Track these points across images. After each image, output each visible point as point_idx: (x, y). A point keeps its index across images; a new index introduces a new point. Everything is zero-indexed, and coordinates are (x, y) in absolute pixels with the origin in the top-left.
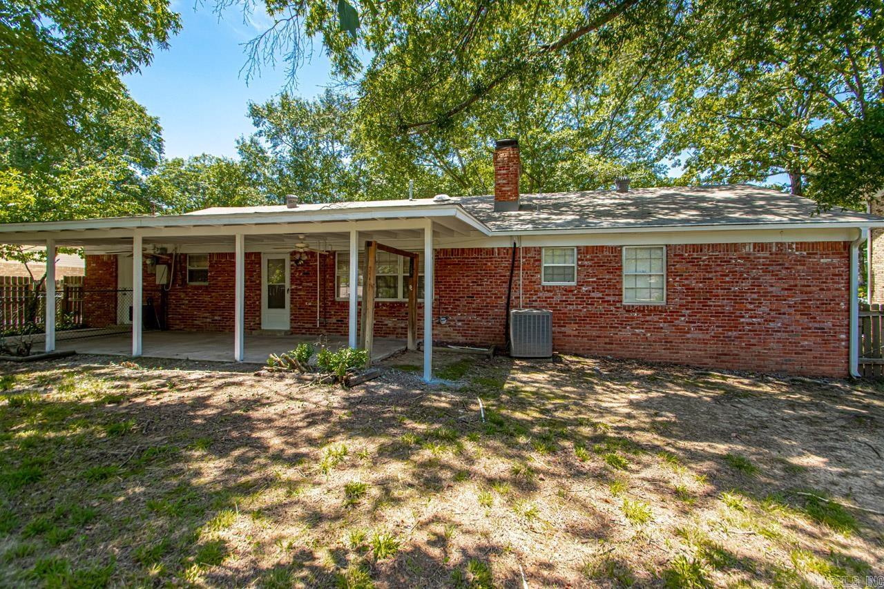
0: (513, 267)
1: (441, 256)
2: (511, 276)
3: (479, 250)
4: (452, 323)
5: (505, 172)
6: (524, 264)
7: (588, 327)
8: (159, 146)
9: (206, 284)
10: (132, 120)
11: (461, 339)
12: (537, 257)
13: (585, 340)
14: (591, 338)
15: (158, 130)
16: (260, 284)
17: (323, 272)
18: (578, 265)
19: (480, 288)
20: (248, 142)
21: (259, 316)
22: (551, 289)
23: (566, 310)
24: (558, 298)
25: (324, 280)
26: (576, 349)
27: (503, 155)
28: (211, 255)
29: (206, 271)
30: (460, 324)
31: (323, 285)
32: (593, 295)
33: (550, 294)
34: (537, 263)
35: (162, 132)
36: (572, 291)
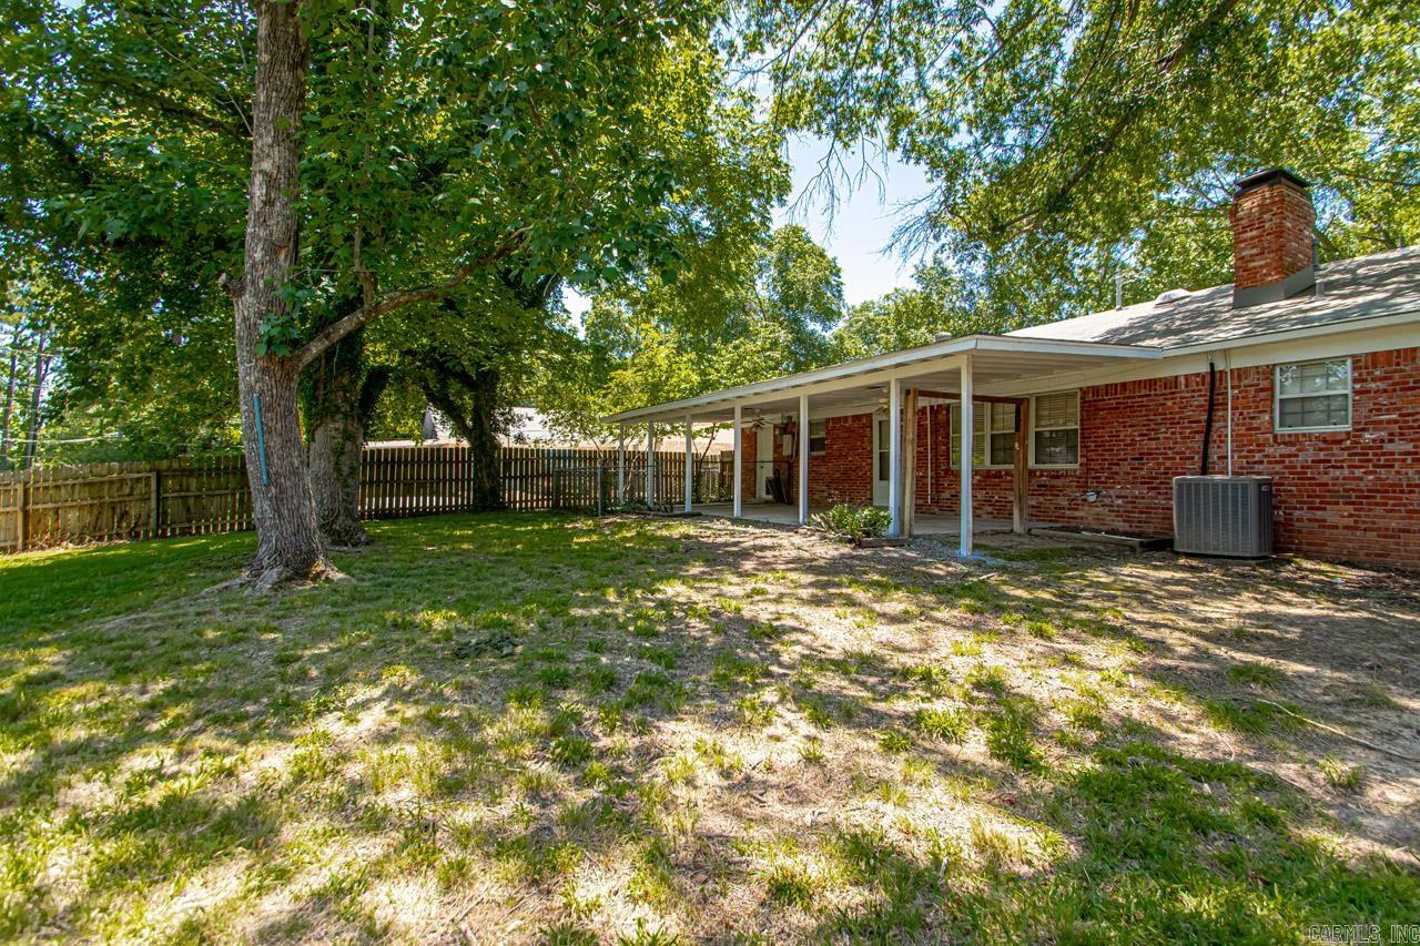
0: (1212, 407)
1: (1090, 397)
2: (1210, 421)
3: (1152, 383)
4: (1107, 501)
5: (1254, 233)
6: (1235, 398)
7: (1379, 511)
8: (839, 291)
9: (823, 453)
10: (810, 269)
11: (1121, 525)
12: (1263, 384)
13: (1372, 535)
14: (1386, 533)
15: (837, 273)
16: (871, 451)
17: (935, 432)
18: (1356, 392)
19: (1153, 444)
20: (929, 263)
21: (871, 489)
22: (1292, 441)
23: (1324, 479)
24: (1307, 456)
25: (936, 444)
26: (1350, 553)
27: (1248, 204)
28: (828, 420)
29: (824, 439)
30: (1120, 502)
31: (935, 449)
32: (1388, 447)
33: (1293, 449)
34: (1262, 395)
35: (841, 274)
36: (1340, 442)
